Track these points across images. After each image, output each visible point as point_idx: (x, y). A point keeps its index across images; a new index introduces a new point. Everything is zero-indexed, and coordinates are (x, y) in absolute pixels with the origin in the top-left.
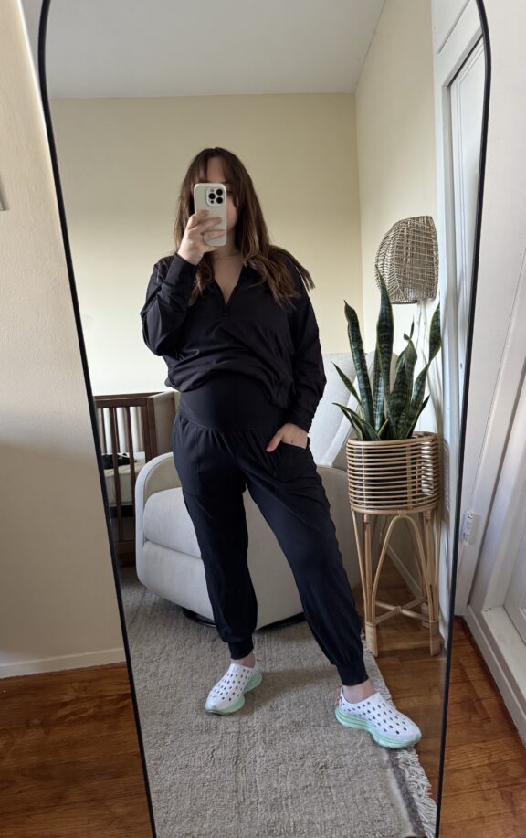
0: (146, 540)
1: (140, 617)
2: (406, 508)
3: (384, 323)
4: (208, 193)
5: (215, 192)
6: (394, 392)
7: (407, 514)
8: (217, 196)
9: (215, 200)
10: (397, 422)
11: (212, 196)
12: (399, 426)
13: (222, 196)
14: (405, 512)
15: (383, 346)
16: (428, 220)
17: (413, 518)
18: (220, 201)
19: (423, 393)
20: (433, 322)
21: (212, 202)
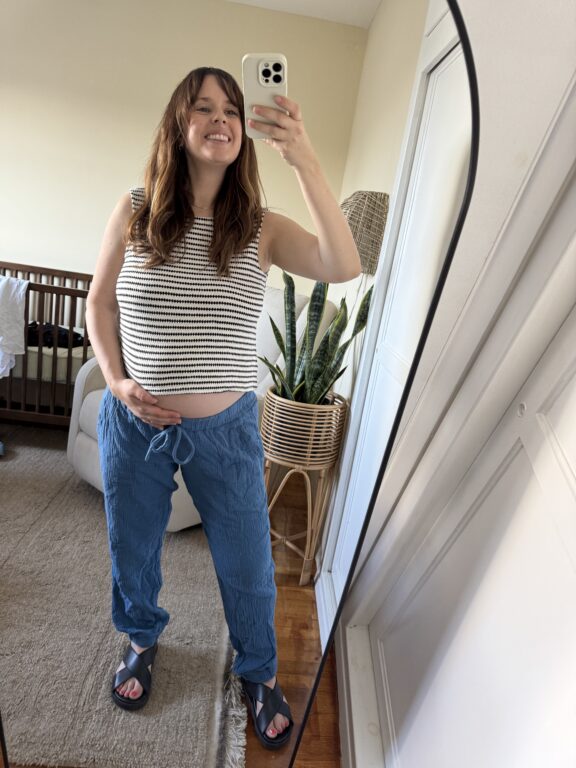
0: (80, 430)
1: (67, 488)
2: (303, 465)
3: (318, 293)
4: (262, 68)
5: (270, 68)
6: (315, 358)
7: (305, 471)
8: (274, 73)
9: (271, 79)
10: (313, 385)
11: (266, 73)
12: (314, 390)
13: (280, 73)
14: (301, 467)
15: (313, 314)
16: (384, 198)
17: (309, 475)
18: (277, 79)
19: (340, 365)
20: (364, 301)
21: (267, 81)
